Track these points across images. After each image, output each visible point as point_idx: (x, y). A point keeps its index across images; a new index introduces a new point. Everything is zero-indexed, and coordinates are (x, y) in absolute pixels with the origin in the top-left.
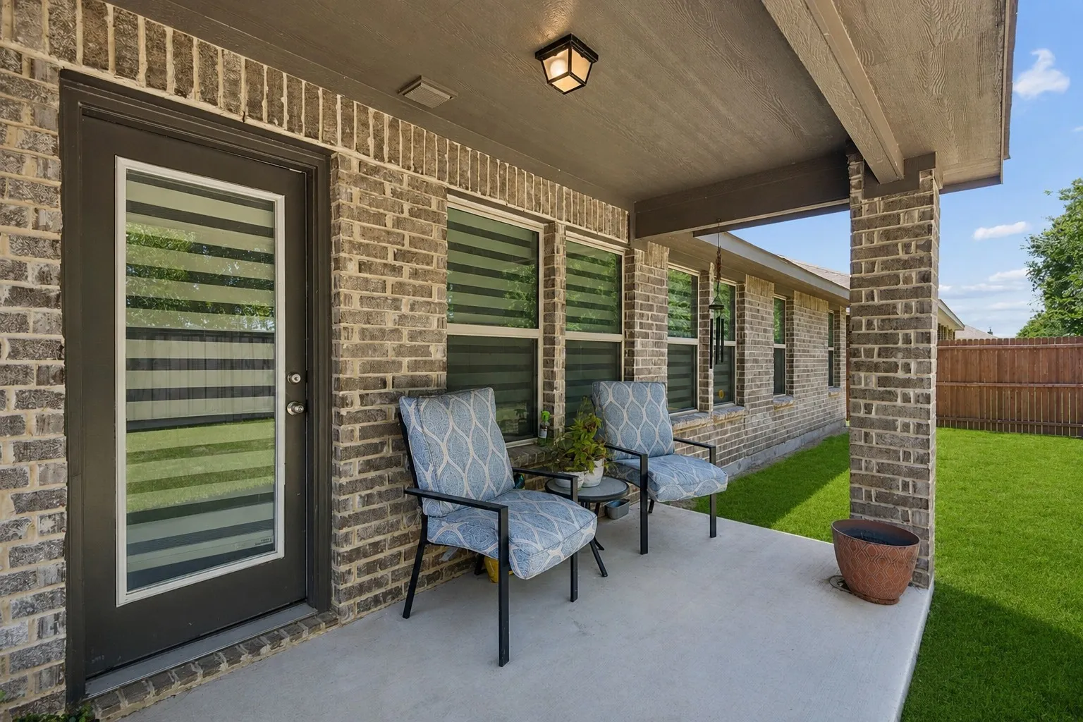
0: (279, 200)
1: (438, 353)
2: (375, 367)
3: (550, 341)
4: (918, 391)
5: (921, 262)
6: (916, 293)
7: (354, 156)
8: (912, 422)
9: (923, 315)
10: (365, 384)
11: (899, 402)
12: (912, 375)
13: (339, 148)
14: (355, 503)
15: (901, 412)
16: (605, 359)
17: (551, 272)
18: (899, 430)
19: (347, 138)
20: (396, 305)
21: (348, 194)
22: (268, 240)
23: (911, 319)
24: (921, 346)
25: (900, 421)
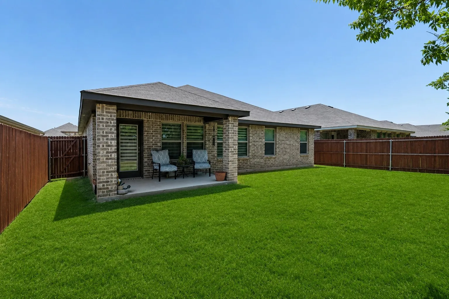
0: (137, 126)
1: (159, 144)
2: (149, 147)
3: (183, 143)
7: (146, 119)
10: (147, 149)
13: (144, 119)
14: (146, 164)
16: (200, 145)
17: (183, 131)
19: (145, 118)
20: (152, 138)
21: (146, 124)
22: (136, 130)
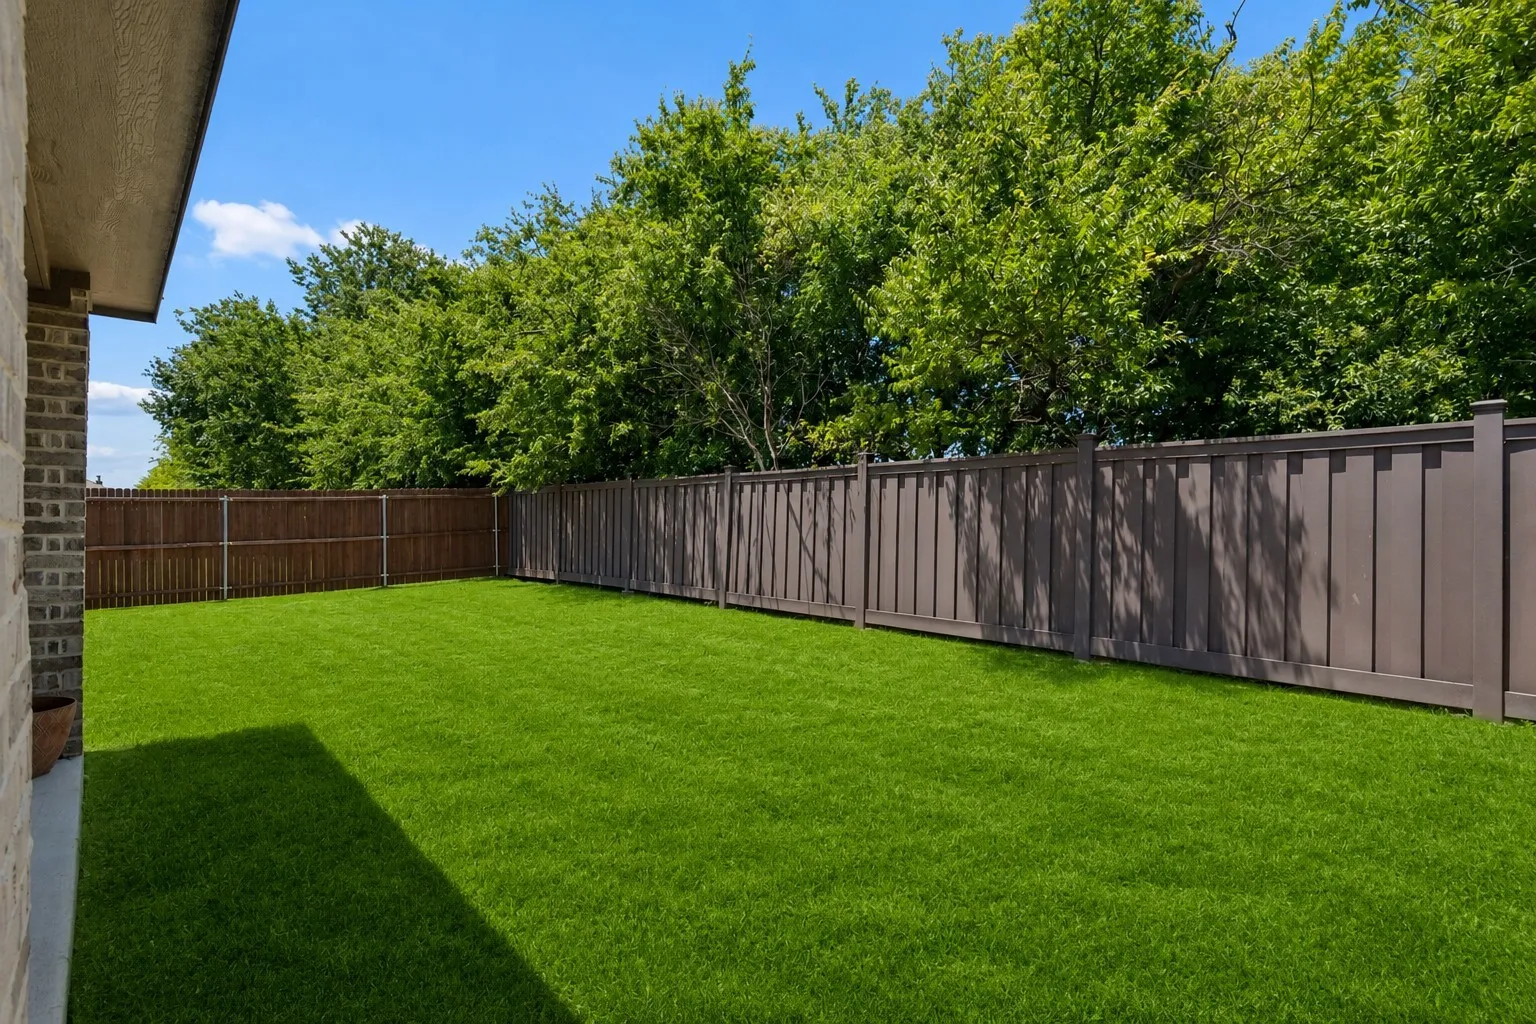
4: (69, 536)
5: (71, 390)
6: (64, 424)
8: (61, 572)
9: (74, 451)
11: (44, 550)
12: (62, 518)
15: (50, 562)
18: (44, 582)
23: (59, 454)
24: (72, 486)
25: (46, 572)
